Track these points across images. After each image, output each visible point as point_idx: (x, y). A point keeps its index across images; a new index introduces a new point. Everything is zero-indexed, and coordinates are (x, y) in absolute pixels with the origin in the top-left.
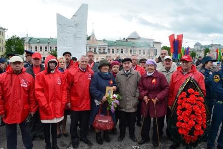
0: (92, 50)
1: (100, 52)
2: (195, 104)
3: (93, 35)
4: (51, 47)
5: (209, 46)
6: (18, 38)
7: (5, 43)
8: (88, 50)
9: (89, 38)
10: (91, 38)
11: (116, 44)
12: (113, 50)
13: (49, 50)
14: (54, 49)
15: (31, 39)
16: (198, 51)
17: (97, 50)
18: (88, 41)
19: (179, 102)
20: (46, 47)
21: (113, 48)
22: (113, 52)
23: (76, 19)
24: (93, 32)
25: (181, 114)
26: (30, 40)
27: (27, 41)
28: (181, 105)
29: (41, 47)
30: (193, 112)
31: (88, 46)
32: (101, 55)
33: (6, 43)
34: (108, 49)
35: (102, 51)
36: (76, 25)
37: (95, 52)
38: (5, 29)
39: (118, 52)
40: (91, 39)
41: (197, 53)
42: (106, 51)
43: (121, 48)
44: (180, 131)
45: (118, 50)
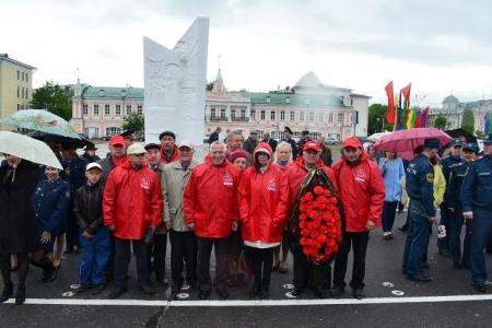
0: (218, 113)
1: (233, 118)
2: (325, 210)
3: (219, 80)
4: (129, 107)
5: (473, 105)
6: (57, 87)
7: (31, 98)
8: (209, 112)
9: (210, 88)
10: (215, 86)
11: (268, 100)
12: (263, 112)
13: (124, 112)
14: (134, 109)
15: (86, 89)
16: (450, 114)
17: (228, 113)
18: (209, 93)
19: (301, 208)
20: (118, 107)
21: (263, 108)
22: (263, 117)
23: (183, 48)
24: (219, 75)
25: (306, 227)
26: (84, 92)
27: (78, 93)
28: (305, 212)
29: (107, 106)
30: (323, 222)
31: (209, 104)
32: (235, 123)
33: (34, 97)
34: (253, 112)
35: (238, 114)
36: (184, 62)
37: (223, 118)
38: (30, 68)
39: (273, 117)
40: (215, 89)
41: (450, 119)
42: (248, 114)
43: (280, 109)
44: (305, 251)
45: (273, 112)
